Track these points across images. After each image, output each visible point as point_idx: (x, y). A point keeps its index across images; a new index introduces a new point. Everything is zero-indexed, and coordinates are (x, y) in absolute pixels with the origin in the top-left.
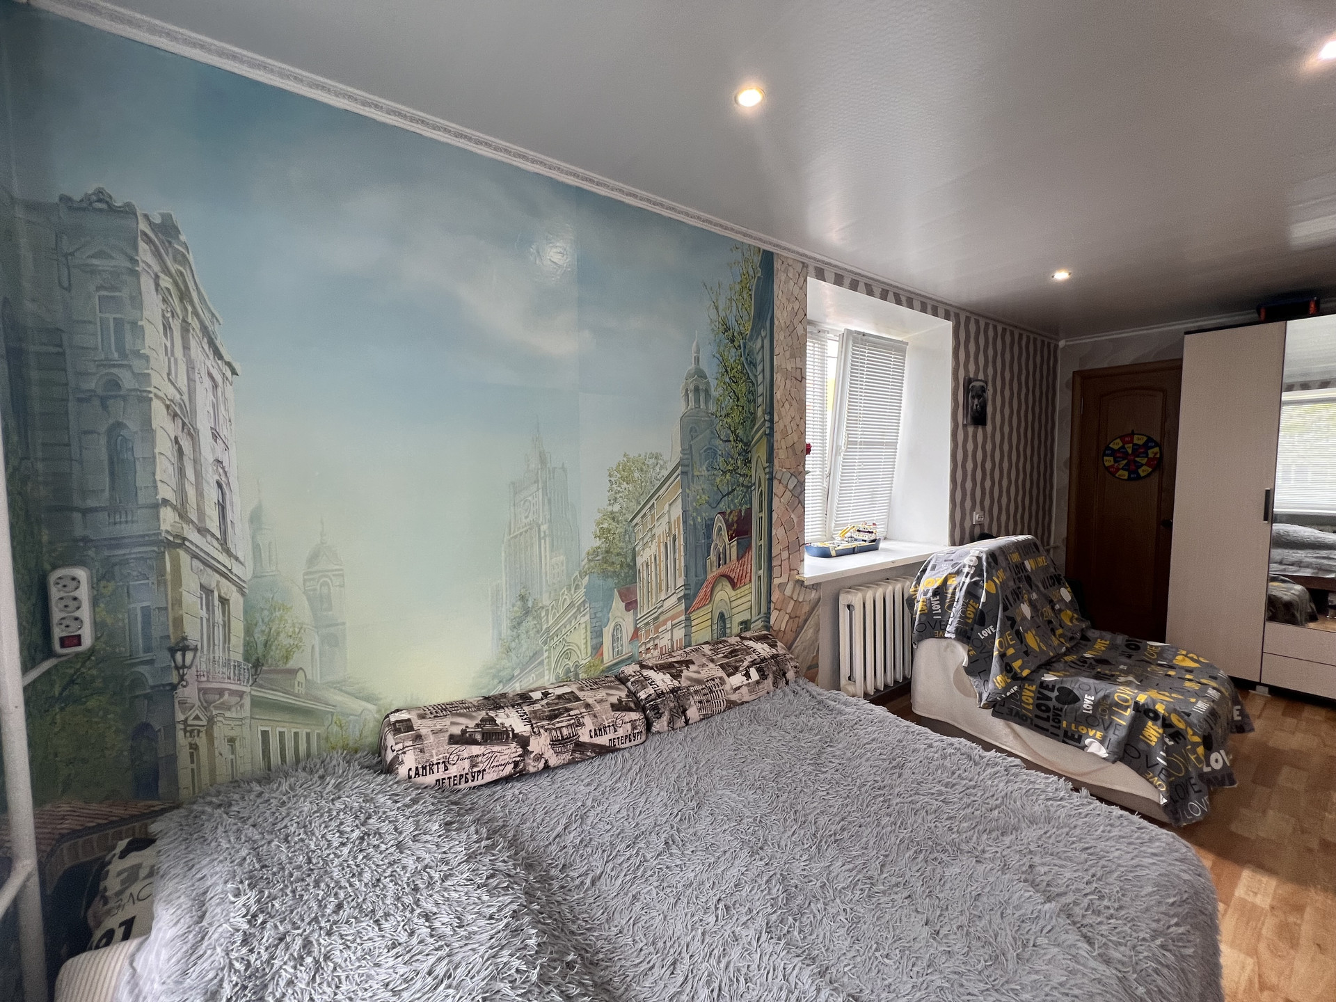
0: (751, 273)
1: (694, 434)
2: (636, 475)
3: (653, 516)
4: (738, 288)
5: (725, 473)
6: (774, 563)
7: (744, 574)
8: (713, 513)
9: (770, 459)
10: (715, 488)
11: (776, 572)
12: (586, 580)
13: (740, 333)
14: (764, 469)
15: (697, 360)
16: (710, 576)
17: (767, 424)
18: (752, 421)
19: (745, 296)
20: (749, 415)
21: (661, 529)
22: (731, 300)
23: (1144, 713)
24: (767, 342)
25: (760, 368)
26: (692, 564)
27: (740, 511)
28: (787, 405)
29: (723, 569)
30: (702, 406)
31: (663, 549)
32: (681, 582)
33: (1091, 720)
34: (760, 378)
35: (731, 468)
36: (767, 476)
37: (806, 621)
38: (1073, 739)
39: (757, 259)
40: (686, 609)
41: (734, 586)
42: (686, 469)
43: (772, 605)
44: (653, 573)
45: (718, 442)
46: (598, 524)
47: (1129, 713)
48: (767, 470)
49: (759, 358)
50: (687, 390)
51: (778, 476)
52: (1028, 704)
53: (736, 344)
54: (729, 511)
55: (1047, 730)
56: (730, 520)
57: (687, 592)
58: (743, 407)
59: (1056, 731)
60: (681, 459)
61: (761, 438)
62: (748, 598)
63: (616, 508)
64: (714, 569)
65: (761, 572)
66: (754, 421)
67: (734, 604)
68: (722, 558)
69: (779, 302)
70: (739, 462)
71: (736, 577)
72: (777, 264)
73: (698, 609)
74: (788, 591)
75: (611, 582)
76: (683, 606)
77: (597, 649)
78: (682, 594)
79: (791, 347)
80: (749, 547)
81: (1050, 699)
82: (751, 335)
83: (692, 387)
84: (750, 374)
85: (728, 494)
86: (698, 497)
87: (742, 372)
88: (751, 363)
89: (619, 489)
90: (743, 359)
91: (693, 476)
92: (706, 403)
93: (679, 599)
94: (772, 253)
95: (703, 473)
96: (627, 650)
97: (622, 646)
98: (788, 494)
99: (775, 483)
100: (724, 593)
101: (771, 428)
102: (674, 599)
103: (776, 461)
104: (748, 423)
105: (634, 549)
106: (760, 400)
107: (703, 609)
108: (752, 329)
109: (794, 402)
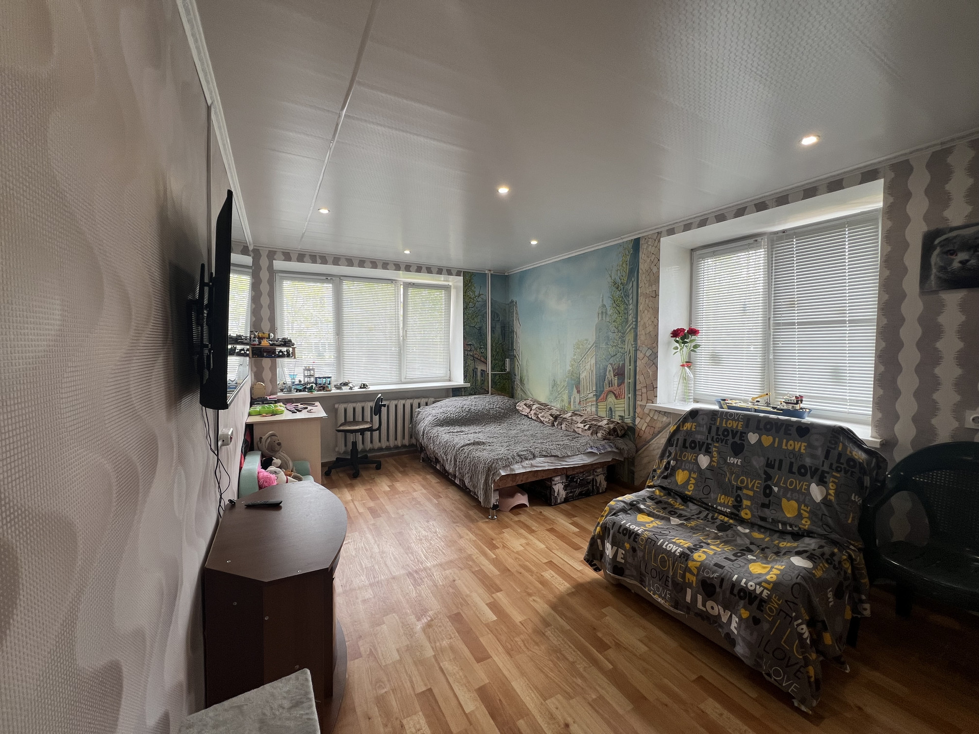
1: (601, 331)
2: (581, 346)
5: (612, 347)
6: (637, 393)
7: (622, 393)
8: (606, 364)
9: (635, 339)
10: (608, 353)
11: (638, 398)
12: (567, 380)
13: (620, 283)
15: (602, 301)
16: (605, 390)
18: (626, 323)
19: (624, 265)
20: (624, 320)
21: (588, 367)
24: (635, 283)
25: (631, 297)
26: (598, 383)
27: (619, 364)
28: (646, 311)
29: (611, 388)
31: (587, 374)
32: (594, 389)
34: (631, 302)
35: (615, 345)
36: (633, 349)
37: (659, 432)
39: (632, 245)
41: (616, 397)
42: (596, 345)
45: (610, 333)
46: (570, 362)
48: (633, 346)
49: (631, 292)
51: (640, 349)
53: (619, 289)
54: (614, 363)
56: (614, 367)
57: (596, 393)
58: (621, 317)
60: (595, 341)
61: (630, 330)
62: (623, 406)
63: (575, 357)
64: (607, 387)
65: (630, 395)
67: (616, 405)
68: (610, 383)
69: (642, 261)
70: (619, 342)
71: (618, 393)
72: (641, 242)
73: (600, 401)
74: (647, 410)
75: (573, 383)
76: (595, 399)
77: (569, 403)
79: (650, 281)
80: (623, 382)
82: (627, 282)
83: (600, 312)
84: (625, 301)
85: (613, 356)
86: (601, 356)
87: (621, 301)
88: (626, 295)
89: (576, 351)
90: (623, 295)
91: (599, 348)
92: (605, 317)
93: (594, 395)
94: (640, 237)
95: (603, 347)
97: (576, 405)
98: (646, 359)
99: (638, 352)
100: (611, 399)
101: (636, 325)
103: (639, 342)
105: (580, 373)
106: (631, 312)
107: (603, 403)
108: (628, 279)
109: (651, 310)
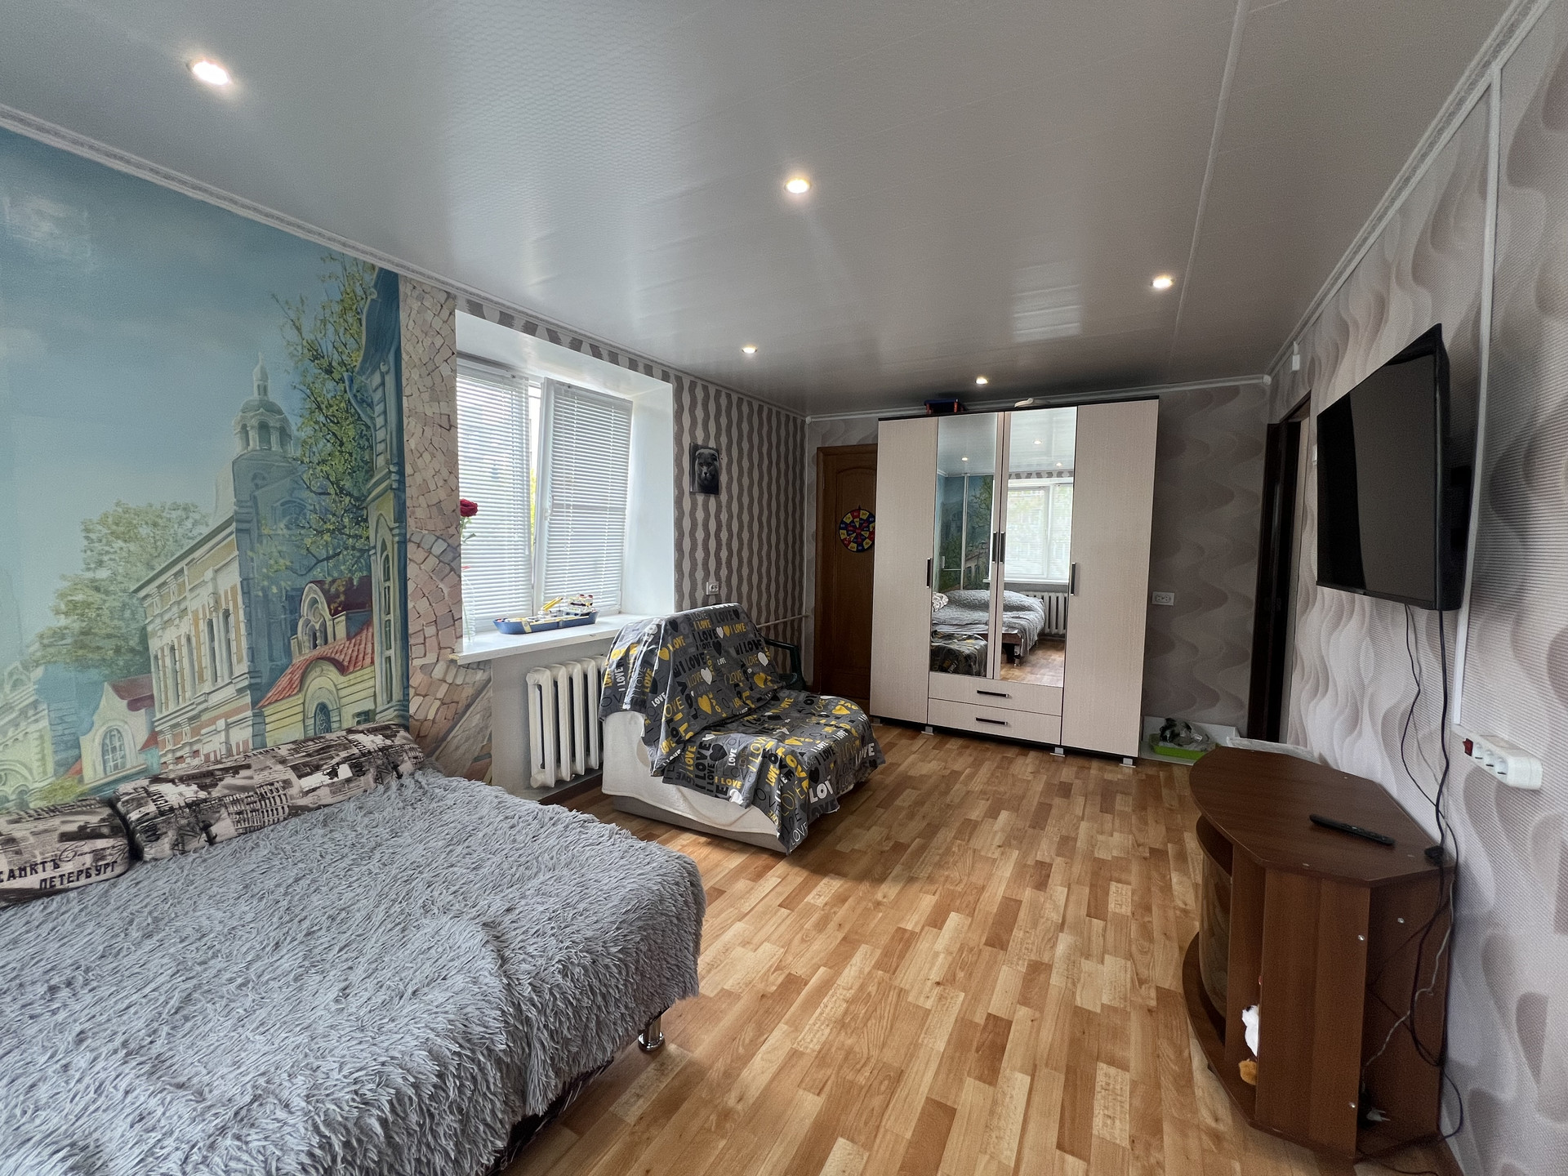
0: (359, 291)
1: (259, 482)
2: (144, 531)
3: (181, 586)
4: (337, 308)
5: (320, 533)
6: (411, 641)
7: (361, 656)
8: (300, 582)
9: (401, 516)
10: (304, 552)
11: (416, 651)
12: (39, 672)
13: (342, 363)
14: (391, 530)
15: (263, 390)
16: (298, 660)
17: (394, 477)
18: (367, 472)
19: (350, 320)
20: (362, 464)
21: (200, 601)
22: (324, 322)
23: (769, 757)
24: (390, 380)
25: (379, 409)
26: (263, 644)
27: (351, 580)
28: (426, 456)
29: (321, 650)
30: (275, 447)
31: (203, 626)
32: (242, 668)
33: (733, 773)
34: (380, 421)
35: (332, 527)
36: (397, 539)
37: (468, 706)
38: (721, 792)
39: (370, 279)
40: (254, 704)
41: (342, 669)
42: (245, 526)
43: (412, 692)
44: (186, 661)
45: (306, 494)
46: (62, 596)
47: (758, 760)
48: (396, 531)
49: (377, 396)
50: (244, 427)
51: (416, 538)
52: (690, 766)
53: (336, 376)
54: (329, 579)
55: (704, 788)
56: (333, 590)
57: (253, 681)
58: (351, 454)
59: (709, 787)
60: (236, 513)
61: (385, 491)
62: (371, 683)
63: (103, 574)
64: (306, 651)
65: (391, 653)
66: (370, 472)
67: (343, 693)
68: (318, 637)
69: (409, 335)
70: (346, 520)
71: (347, 659)
72: (404, 289)
73: (276, 701)
74: (438, 673)
75: (94, 674)
76: (248, 699)
77: (71, 765)
78: (246, 683)
79: (432, 388)
80: (368, 623)
81: (705, 757)
82: (362, 368)
83: (254, 422)
84: (362, 415)
85: (328, 559)
86: (272, 562)
87: (347, 412)
88: (363, 401)
89: (107, 548)
90: (349, 395)
91: (260, 536)
92: (282, 444)
93: (240, 691)
94: (396, 275)
95: (280, 532)
96: (133, 760)
97: (123, 757)
98: (432, 561)
99: (411, 547)
100: (324, 681)
101: (402, 481)
102: (230, 691)
103: (411, 522)
104: (361, 475)
105: (144, 628)
106: (380, 447)
107: (284, 701)
108: (364, 361)
109: (439, 454)
